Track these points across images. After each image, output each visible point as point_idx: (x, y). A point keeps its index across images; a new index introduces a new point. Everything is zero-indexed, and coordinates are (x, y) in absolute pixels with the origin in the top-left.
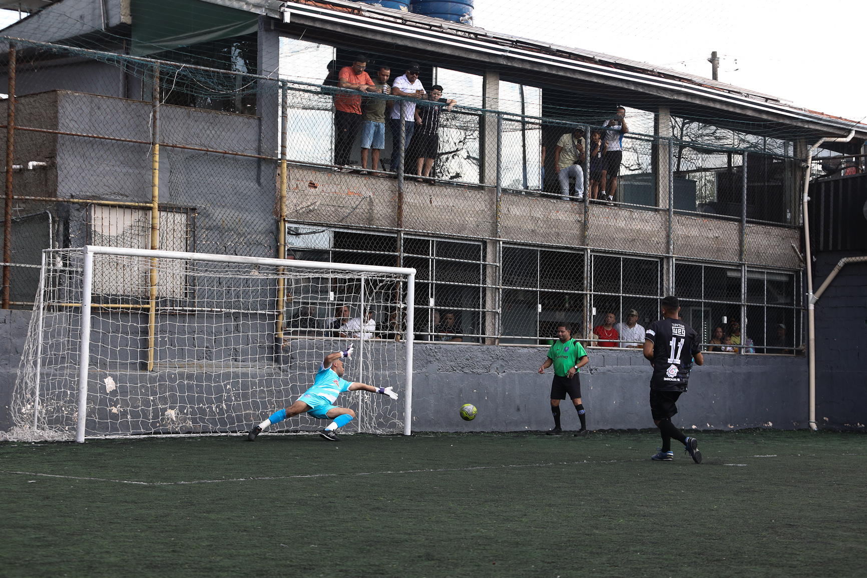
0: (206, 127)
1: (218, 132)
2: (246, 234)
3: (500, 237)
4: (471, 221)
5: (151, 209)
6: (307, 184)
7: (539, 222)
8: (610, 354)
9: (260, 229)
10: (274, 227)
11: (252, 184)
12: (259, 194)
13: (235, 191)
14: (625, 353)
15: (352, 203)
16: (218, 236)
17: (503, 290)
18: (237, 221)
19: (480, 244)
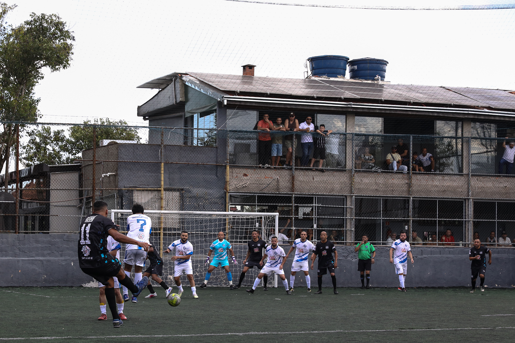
0: (190, 153)
1: (196, 155)
2: (209, 199)
3: (353, 194)
4: (337, 186)
5: (160, 190)
6: (242, 175)
7: (380, 185)
8: (426, 249)
9: (216, 196)
10: (224, 196)
11: (213, 177)
12: (217, 181)
13: (204, 180)
14: (436, 249)
15: (267, 182)
16: (195, 201)
17: (355, 219)
18: (205, 193)
19: (344, 197)
